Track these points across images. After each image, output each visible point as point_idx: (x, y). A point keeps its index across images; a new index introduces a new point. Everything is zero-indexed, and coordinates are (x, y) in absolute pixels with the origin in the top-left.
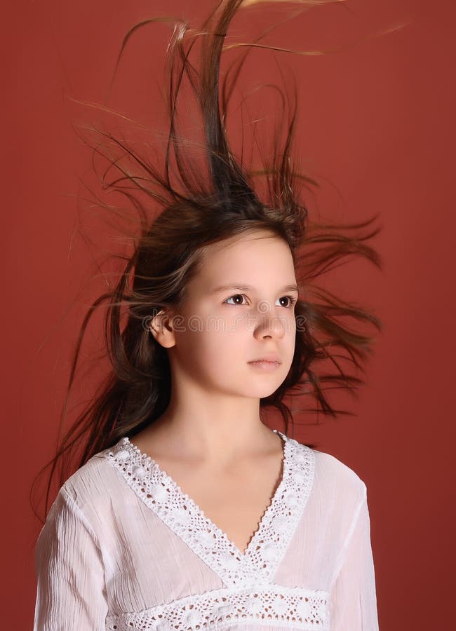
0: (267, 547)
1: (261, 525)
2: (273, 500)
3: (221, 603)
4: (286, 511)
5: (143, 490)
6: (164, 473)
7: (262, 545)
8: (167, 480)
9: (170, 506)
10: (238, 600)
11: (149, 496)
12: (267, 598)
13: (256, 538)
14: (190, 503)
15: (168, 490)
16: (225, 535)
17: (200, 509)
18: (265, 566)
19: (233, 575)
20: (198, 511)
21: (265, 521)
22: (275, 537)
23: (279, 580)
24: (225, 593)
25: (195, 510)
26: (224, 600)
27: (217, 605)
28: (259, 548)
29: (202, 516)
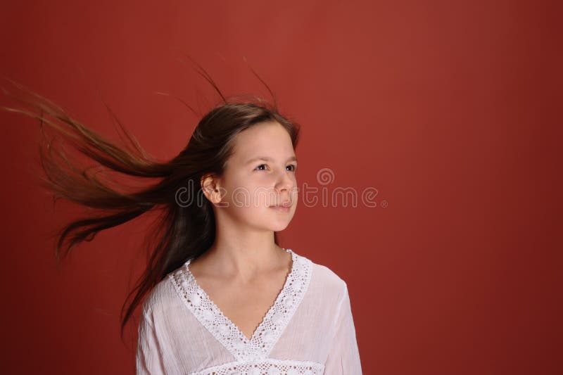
0: (266, 334)
1: (265, 318)
2: (275, 302)
3: (233, 371)
4: (284, 310)
5: (185, 297)
6: (199, 287)
7: (263, 333)
8: (201, 291)
9: (202, 308)
10: (243, 368)
11: (189, 301)
12: (264, 367)
13: (260, 328)
14: (214, 307)
15: (201, 297)
16: (237, 327)
17: (221, 311)
18: (264, 346)
19: (241, 352)
20: (219, 312)
21: (268, 316)
22: (273, 327)
23: (273, 355)
24: (235, 364)
25: (217, 312)
26: (235, 368)
27: (231, 372)
28: (261, 334)
29: (222, 315)
